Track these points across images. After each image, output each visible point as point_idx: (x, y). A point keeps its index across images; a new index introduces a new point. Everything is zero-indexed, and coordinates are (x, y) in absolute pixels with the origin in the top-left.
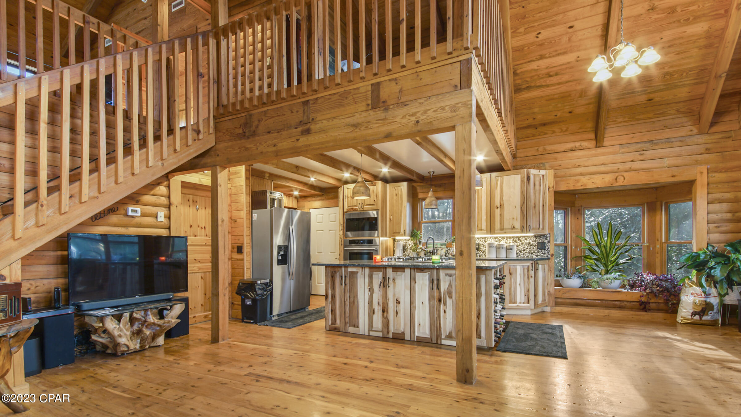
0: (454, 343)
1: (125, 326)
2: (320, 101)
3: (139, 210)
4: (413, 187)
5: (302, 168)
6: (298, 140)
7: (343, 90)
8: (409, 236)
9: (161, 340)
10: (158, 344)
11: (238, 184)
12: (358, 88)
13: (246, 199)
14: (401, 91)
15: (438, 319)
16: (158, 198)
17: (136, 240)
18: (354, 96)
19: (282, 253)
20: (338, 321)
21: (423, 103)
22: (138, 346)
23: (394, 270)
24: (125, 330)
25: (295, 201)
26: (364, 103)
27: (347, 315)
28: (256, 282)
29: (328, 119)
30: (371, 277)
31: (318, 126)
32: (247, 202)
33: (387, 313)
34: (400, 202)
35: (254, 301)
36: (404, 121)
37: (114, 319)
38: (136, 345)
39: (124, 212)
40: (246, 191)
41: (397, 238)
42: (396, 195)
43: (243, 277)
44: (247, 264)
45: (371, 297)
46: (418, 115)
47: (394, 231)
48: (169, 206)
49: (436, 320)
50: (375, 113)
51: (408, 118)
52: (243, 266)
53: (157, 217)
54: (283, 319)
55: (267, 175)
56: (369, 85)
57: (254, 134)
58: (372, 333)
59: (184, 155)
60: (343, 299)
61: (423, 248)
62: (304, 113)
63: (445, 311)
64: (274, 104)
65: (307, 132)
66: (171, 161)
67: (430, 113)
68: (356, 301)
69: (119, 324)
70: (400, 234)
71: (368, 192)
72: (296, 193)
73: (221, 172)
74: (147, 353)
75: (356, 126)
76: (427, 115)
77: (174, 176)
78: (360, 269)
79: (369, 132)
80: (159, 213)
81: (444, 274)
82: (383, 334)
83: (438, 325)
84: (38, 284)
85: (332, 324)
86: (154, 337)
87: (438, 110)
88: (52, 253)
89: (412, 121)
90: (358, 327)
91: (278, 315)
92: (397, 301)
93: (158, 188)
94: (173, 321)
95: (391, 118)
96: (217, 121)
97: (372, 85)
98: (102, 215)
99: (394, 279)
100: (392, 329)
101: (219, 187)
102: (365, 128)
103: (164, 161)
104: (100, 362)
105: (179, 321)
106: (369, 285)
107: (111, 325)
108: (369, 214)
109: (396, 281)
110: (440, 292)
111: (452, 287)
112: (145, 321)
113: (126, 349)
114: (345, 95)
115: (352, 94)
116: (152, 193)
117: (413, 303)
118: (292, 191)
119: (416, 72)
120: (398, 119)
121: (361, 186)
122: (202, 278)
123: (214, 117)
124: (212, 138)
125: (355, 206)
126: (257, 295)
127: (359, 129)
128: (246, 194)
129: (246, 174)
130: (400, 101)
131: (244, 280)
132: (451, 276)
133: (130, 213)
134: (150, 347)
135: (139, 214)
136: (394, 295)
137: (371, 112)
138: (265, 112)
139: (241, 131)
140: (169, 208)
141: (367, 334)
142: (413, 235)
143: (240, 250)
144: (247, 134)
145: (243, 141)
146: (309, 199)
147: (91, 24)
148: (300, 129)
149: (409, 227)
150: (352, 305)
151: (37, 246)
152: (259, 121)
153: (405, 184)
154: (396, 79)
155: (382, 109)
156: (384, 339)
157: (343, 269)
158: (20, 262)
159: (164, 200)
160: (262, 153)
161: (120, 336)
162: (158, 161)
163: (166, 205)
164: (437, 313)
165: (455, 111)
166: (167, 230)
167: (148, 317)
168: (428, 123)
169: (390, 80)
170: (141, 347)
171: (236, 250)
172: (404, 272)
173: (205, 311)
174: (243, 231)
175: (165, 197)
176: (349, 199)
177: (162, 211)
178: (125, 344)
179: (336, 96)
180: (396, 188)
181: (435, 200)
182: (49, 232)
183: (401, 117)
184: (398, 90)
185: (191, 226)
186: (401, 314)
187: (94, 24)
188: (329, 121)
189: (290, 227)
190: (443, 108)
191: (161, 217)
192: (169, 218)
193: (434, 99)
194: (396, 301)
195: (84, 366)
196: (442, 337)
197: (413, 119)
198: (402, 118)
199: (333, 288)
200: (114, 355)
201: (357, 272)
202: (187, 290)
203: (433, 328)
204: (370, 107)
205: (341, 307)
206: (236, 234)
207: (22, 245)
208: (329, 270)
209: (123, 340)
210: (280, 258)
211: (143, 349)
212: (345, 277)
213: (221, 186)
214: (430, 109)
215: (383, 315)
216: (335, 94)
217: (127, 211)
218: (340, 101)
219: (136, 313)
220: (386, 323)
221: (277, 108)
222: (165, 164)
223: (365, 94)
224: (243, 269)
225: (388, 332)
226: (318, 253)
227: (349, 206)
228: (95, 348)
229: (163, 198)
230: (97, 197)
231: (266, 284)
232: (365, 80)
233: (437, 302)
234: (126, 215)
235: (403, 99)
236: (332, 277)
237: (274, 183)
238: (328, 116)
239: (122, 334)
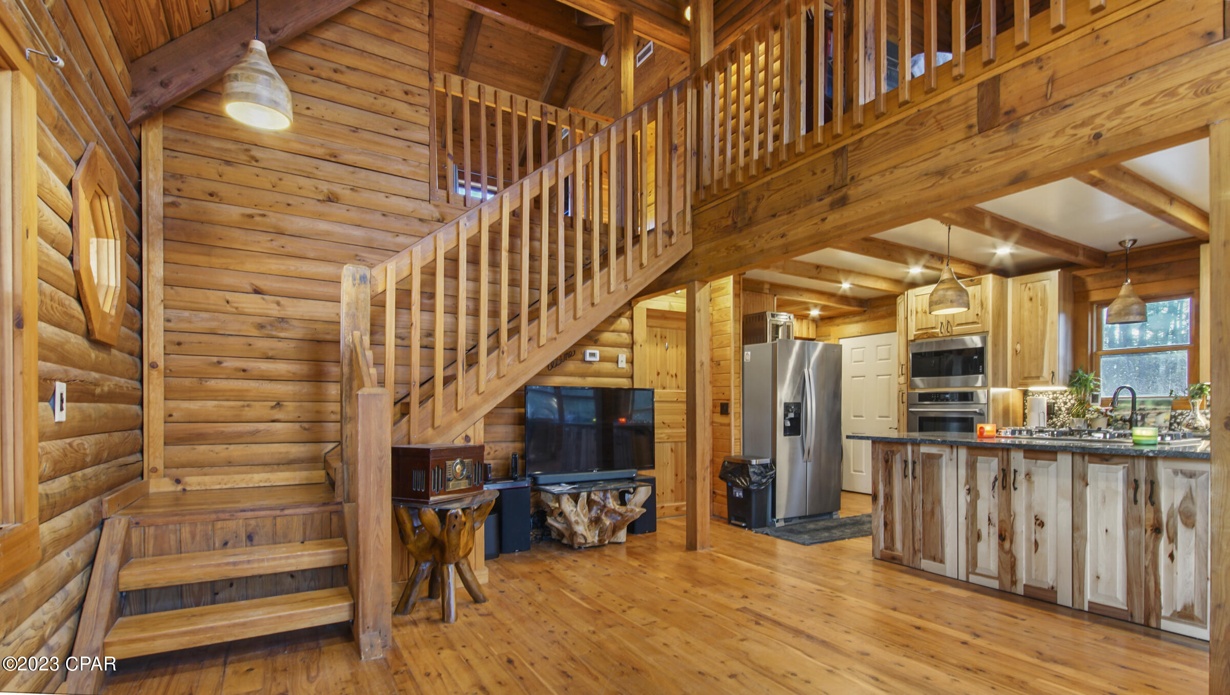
0: (1204, 633)
1: (582, 510)
2: (866, 143)
3: (597, 352)
4: (1075, 278)
5: (828, 268)
6: (823, 220)
7: (915, 110)
8: (1064, 384)
9: (622, 535)
10: (619, 541)
11: (722, 306)
12: (948, 100)
13: (735, 328)
14: (1052, 80)
15: (1150, 570)
16: (619, 335)
17: (591, 393)
18: (939, 117)
19: (791, 415)
20: (898, 545)
21: (1111, 93)
22: (596, 539)
23: (1028, 455)
24: (582, 516)
25: (812, 327)
26: (962, 125)
27: (918, 536)
28: (750, 462)
29: (882, 173)
30: (972, 467)
31: (861, 189)
32: (735, 334)
33: (1011, 542)
34: (1040, 313)
35: (747, 491)
36: (1059, 141)
37: (570, 500)
38: (594, 537)
39: (580, 357)
40: (734, 316)
41: (1031, 389)
42: (1031, 299)
43: (730, 452)
44: (735, 433)
45: (972, 507)
46: (1098, 121)
47: (1026, 375)
48: (631, 346)
49: (1146, 573)
50: (987, 139)
51: (1073, 132)
52: (730, 435)
53: (617, 362)
54: (794, 527)
55: (767, 286)
56: (973, 88)
57: (750, 223)
58: (973, 579)
59: (652, 270)
60: (908, 504)
61: (1103, 409)
62: (836, 171)
63: (1171, 556)
64: (783, 166)
65: (843, 202)
66: (636, 281)
67: (1134, 111)
68: (937, 511)
69: (576, 507)
70: (1041, 379)
71: (965, 298)
72: (815, 313)
73: (700, 289)
74: (607, 551)
75: (941, 173)
76: (1124, 116)
77: (638, 302)
78: (948, 450)
79: (973, 178)
80: (620, 356)
81: (1170, 471)
82: (1001, 583)
83: (1152, 584)
84: (497, 448)
85: (886, 548)
86: (615, 529)
87: (1157, 100)
88: (510, 411)
89: (1081, 138)
90: (942, 561)
91: (786, 520)
92: (1037, 520)
93: (619, 322)
94: (637, 510)
95: (1026, 142)
96: (696, 212)
97: (980, 85)
98: (559, 362)
99: (1028, 475)
100: (1023, 576)
101: (697, 312)
102: (964, 172)
103: (628, 282)
104: (556, 553)
105: (644, 510)
106: (967, 483)
107: (567, 506)
108: (963, 342)
109: (1035, 478)
110: (1157, 511)
111: (1193, 503)
112: (605, 506)
113: (583, 541)
114: (918, 120)
115: (933, 114)
116: (612, 328)
117: (1078, 529)
118: (808, 309)
119: (1093, 31)
120: (1045, 141)
121: (947, 289)
122: (672, 450)
123: (692, 207)
124: (689, 239)
125: (932, 328)
126: (752, 483)
127: (949, 178)
128: (735, 321)
129: (734, 288)
130: (1051, 102)
131: (730, 456)
132: (1191, 475)
133: (588, 358)
134: (609, 543)
135: (598, 359)
136: (1029, 507)
137: (978, 140)
138: (768, 183)
139: (730, 222)
140: (632, 348)
141: (963, 577)
142: (1075, 381)
143: (724, 409)
144: (739, 225)
145: (733, 236)
146: (839, 321)
147: (548, 115)
148: (828, 200)
149: (1065, 364)
150: (928, 518)
151: (498, 403)
152: (758, 200)
153: (1054, 274)
154: (1039, 59)
155: (1004, 127)
156: (1004, 594)
157: (909, 448)
158: (482, 420)
159: (625, 338)
160: (762, 251)
161: (577, 523)
162: (620, 283)
163: (628, 344)
164: (1149, 557)
165: (1208, 92)
166: (630, 380)
167: (607, 500)
168: (1128, 132)
169: (1023, 65)
170: (600, 541)
171: (719, 409)
172: (1056, 460)
173: (676, 501)
174: (729, 380)
175: (628, 333)
176: (919, 315)
177: (624, 352)
178: (582, 535)
179: (900, 125)
180: (1029, 285)
181: (1139, 303)
182: (509, 384)
183: (1052, 134)
184: (1046, 81)
185: (658, 374)
186: (1048, 548)
187: (551, 113)
188: (884, 175)
189: (806, 371)
190: (1171, 93)
191: (623, 364)
192: (631, 362)
193: (1144, 77)
194: (1033, 521)
195: (540, 556)
196: (1163, 613)
197: (1087, 131)
198: (1054, 137)
199: (889, 481)
200: (570, 547)
201: (941, 456)
202: (653, 467)
203: (1135, 590)
204: (976, 129)
205: (904, 519)
206: (719, 384)
207: (485, 401)
208: (880, 447)
209: (580, 529)
210: (788, 424)
211: (600, 545)
212: (914, 463)
213: (699, 311)
214: (1132, 103)
215: (1001, 546)
216: (897, 123)
217: (584, 355)
218: (909, 132)
219: (595, 494)
220: (1009, 563)
221: (787, 173)
222: (629, 287)
223: (963, 107)
224: (730, 440)
225: (1014, 583)
226: (855, 416)
227: (919, 330)
228: (550, 534)
229: (624, 335)
230: (555, 339)
231: (765, 466)
232: (965, 79)
233: (1149, 532)
234: (584, 360)
235: (1057, 96)
236: (887, 461)
237: (777, 299)
238: (884, 166)
239: (579, 521)
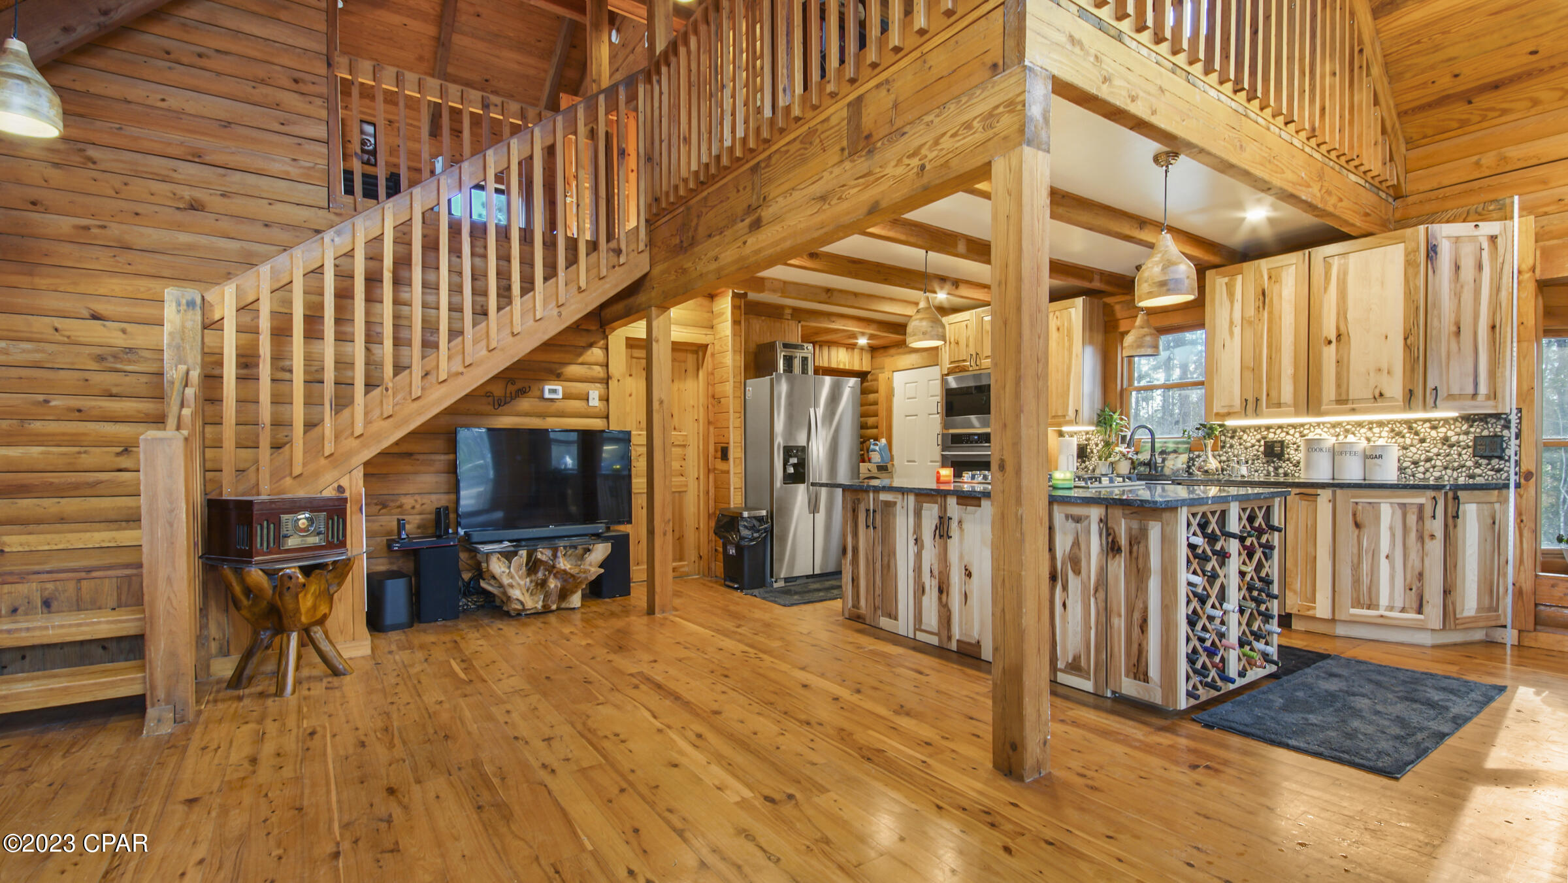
2: (775, 160)
3: (559, 388)
6: (745, 243)
7: (805, 128)
12: (828, 119)
14: (896, 105)
16: (589, 369)
18: (822, 137)
19: (793, 460)
20: (863, 602)
21: (932, 122)
23: (961, 501)
26: (837, 148)
27: (878, 592)
28: (741, 514)
29: (784, 194)
30: (918, 514)
31: (771, 210)
33: (948, 595)
35: (739, 548)
36: (897, 171)
39: (537, 393)
41: (1064, 429)
43: (729, 504)
45: (919, 557)
46: (921, 151)
48: (606, 381)
50: (852, 164)
51: (907, 161)
52: (729, 483)
53: (587, 400)
56: (842, 109)
57: (693, 243)
58: (921, 636)
60: (870, 558)
62: (753, 189)
63: (1064, 605)
64: (716, 180)
65: (757, 225)
67: (945, 143)
68: (892, 562)
75: (823, 198)
76: (939, 147)
78: (900, 497)
79: (845, 205)
80: (591, 393)
81: (1063, 515)
82: (940, 640)
85: (854, 606)
87: (959, 133)
89: (914, 168)
90: (896, 619)
92: (966, 569)
93: (589, 352)
95: (878, 170)
96: (653, 227)
97: (849, 105)
99: (959, 522)
100: (957, 634)
102: (839, 199)
106: (915, 532)
109: (964, 526)
110: (1054, 558)
111: (1080, 548)
114: (807, 140)
115: (818, 133)
116: (580, 360)
119: (922, 55)
120: (889, 170)
123: (647, 221)
124: (645, 258)
126: (742, 538)
127: (829, 204)
128: (735, 351)
130: (895, 128)
131: (729, 508)
132: (1077, 520)
133: (547, 396)
135: (560, 396)
136: (961, 556)
137: (847, 165)
138: (705, 199)
139: (678, 241)
140: (607, 384)
141: (911, 635)
143: (725, 454)
144: (685, 245)
145: (681, 257)
148: (747, 221)
150: (885, 571)
152: (699, 216)
154: (887, 81)
155: (864, 153)
156: (941, 651)
157: (872, 496)
159: (598, 371)
163: (602, 379)
165: (991, 126)
166: (605, 420)
168: (941, 165)
169: (878, 86)
171: (719, 454)
172: (980, 505)
174: (728, 420)
175: (601, 366)
177: (596, 388)
179: (798, 141)
183: (893, 163)
184: (890, 105)
186: (975, 601)
188: (786, 197)
190: (969, 126)
191: (595, 402)
192: (606, 399)
194: (964, 571)
196: (1059, 666)
197: (915, 162)
198: (896, 166)
199: (855, 531)
201: (895, 503)
204: (846, 152)
205: (867, 573)
208: (847, 495)
210: (792, 470)
212: (875, 511)
214: (946, 133)
215: (940, 599)
216: (796, 139)
217: (542, 391)
218: (802, 151)
220: (946, 617)
221: (721, 187)
223: (837, 128)
224: (729, 489)
225: (949, 638)
229: (597, 368)
232: (839, 97)
234: (542, 398)
235: (899, 123)
236: (854, 509)
238: (786, 186)
